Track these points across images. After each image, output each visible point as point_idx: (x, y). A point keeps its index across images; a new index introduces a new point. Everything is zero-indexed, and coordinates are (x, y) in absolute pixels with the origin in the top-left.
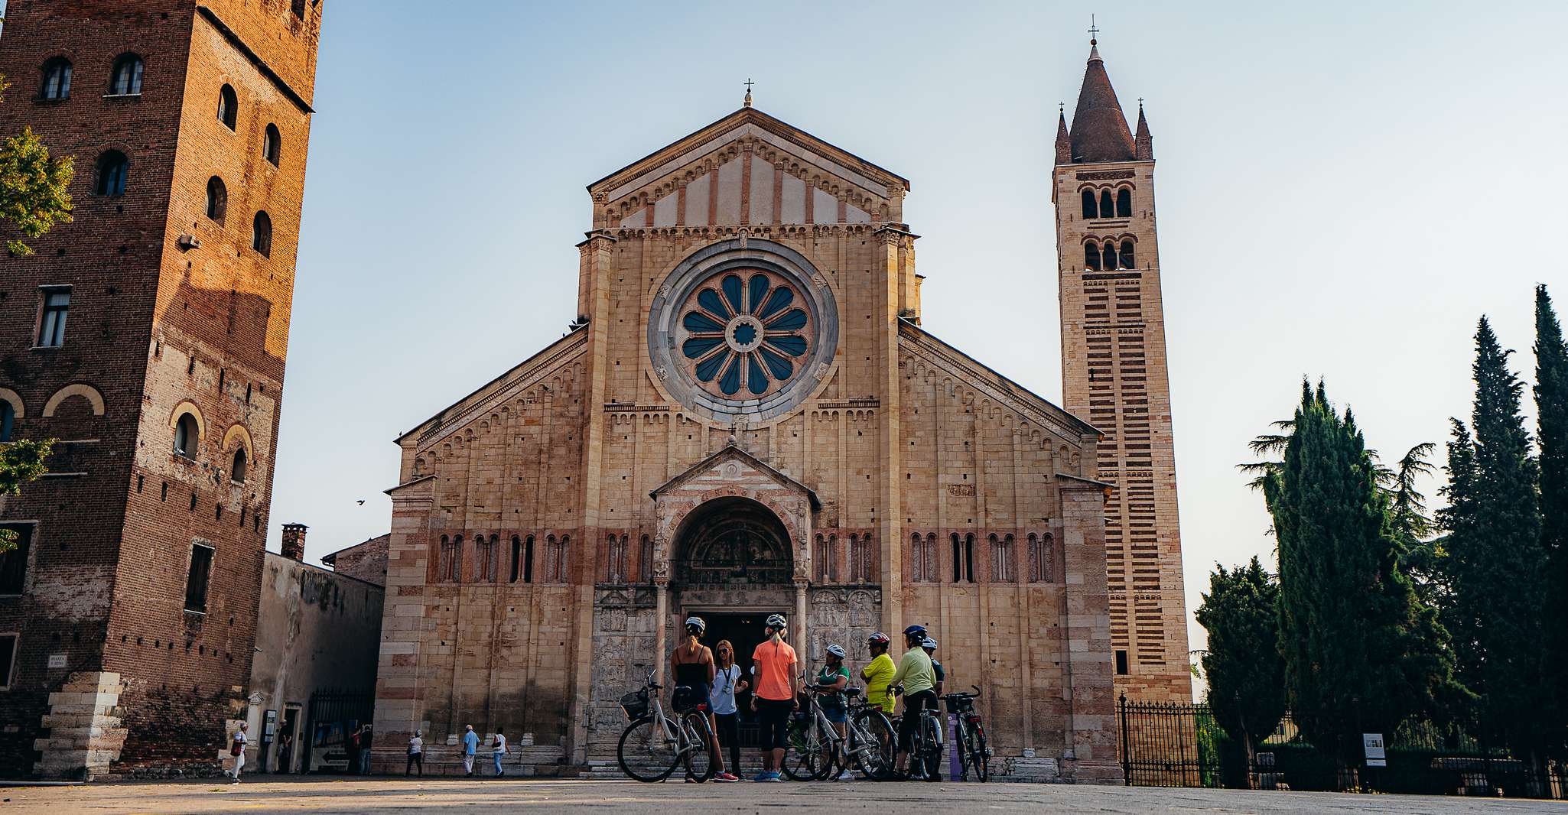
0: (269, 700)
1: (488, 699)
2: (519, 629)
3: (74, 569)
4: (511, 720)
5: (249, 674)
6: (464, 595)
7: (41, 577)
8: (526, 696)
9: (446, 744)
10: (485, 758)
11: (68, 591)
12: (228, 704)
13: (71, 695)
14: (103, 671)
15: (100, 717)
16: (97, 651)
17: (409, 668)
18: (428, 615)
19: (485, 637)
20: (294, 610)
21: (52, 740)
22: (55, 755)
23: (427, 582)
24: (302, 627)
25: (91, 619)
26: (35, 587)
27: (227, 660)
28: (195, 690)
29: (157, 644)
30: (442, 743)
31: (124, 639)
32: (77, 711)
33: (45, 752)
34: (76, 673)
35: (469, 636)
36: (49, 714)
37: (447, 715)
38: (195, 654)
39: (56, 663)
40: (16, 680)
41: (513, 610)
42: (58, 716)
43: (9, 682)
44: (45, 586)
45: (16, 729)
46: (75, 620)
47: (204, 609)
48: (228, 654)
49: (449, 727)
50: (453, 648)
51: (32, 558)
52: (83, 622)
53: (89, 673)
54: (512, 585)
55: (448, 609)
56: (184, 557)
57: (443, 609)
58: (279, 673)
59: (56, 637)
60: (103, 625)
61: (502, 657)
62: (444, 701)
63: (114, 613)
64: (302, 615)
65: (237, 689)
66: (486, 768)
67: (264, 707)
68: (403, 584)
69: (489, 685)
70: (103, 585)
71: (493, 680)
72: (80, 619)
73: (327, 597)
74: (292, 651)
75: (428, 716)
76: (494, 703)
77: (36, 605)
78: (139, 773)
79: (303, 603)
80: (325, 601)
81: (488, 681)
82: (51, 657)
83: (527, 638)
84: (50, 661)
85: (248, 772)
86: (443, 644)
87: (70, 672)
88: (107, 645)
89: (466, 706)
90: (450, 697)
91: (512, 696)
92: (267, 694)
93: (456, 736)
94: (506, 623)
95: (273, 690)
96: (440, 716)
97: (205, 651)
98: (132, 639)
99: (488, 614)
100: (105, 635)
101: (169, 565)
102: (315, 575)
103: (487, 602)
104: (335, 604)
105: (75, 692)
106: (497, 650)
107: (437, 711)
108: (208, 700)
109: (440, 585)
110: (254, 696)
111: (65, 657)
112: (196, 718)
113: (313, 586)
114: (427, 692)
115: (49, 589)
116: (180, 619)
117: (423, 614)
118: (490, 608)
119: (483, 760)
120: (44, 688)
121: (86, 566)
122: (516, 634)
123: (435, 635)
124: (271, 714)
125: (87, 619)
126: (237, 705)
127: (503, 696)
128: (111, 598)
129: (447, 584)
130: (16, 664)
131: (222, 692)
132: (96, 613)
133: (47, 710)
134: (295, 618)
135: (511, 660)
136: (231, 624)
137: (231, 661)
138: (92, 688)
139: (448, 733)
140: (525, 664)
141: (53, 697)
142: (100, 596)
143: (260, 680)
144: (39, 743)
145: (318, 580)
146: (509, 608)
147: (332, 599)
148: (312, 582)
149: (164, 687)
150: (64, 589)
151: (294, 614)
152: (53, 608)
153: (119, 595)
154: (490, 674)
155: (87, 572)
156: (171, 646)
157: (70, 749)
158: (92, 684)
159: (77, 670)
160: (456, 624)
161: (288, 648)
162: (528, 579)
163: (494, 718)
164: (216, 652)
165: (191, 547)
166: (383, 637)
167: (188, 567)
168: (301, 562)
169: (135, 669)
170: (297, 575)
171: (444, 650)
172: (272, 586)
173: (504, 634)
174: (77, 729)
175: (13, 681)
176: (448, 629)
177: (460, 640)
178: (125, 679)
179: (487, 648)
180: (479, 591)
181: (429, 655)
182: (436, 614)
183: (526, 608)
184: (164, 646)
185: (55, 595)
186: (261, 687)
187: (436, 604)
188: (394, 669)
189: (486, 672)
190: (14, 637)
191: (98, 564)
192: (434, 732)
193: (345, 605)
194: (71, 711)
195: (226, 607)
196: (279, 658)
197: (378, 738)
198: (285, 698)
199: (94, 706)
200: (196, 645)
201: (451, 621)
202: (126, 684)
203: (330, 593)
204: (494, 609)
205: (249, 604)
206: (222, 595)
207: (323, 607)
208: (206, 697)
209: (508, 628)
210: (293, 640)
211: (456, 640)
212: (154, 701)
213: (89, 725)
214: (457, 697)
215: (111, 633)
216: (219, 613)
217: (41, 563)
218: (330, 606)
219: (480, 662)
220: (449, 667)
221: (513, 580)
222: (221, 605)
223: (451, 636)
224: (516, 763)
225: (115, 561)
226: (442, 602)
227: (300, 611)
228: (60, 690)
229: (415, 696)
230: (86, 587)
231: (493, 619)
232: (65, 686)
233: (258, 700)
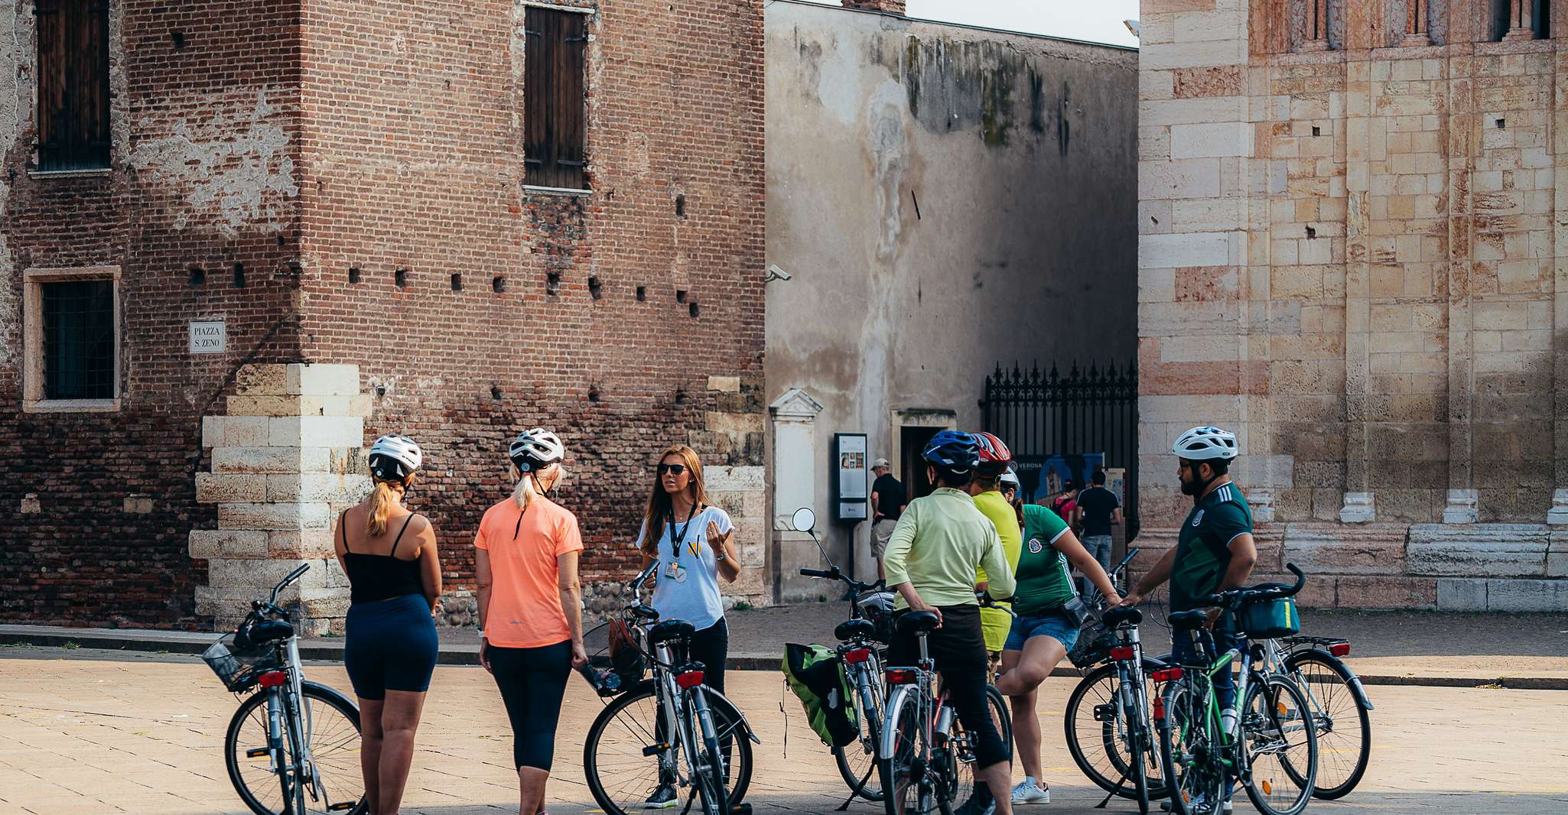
0: (842, 405)
1: (1447, 389)
2: (1522, 180)
3: (210, 98)
4: (1515, 451)
5: (759, 342)
6: (1359, 85)
7: (144, 122)
8: (1553, 380)
9: (1339, 522)
10: (1448, 559)
11: (208, 155)
12: (701, 427)
13: (247, 421)
14: (308, 363)
15: (320, 477)
16: (285, 310)
17: (1220, 307)
18: (1261, 153)
19: (1426, 210)
20: (891, 154)
21: (222, 533)
22: (235, 570)
23: (1251, 53)
24: (924, 203)
25: (263, 228)
26: (133, 145)
27: (683, 310)
28: (593, 396)
29: (456, 281)
30: (1330, 516)
31: (354, 275)
32: (264, 462)
33: (212, 563)
34: (249, 367)
35: (1379, 208)
36: (207, 468)
37: (1337, 438)
38: (576, 300)
39: (205, 343)
40: (131, 384)
41: (1501, 123)
42: (227, 475)
43: (117, 391)
44: (155, 143)
45: (146, 506)
46: (229, 232)
47: (586, 180)
48: (681, 295)
49: (1345, 470)
50: (1338, 247)
51: (118, 75)
52: (247, 238)
53: (277, 367)
54: (1495, 48)
55: (1316, 131)
56: (503, 45)
57: (1303, 130)
58: (866, 331)
59: (197, 275)
60: (288, 242)
61: (1478, 267)
62: (1327, 399)
63: (313, 212)
64: (923, 166)
65: (726, 383)
66: (1450, 588)
67: (827, 427)
68: (1183, 63)
69: (1446, 349)
70: (271, 139)
71: (1457, 336)
72: (239, 228)
73: (1006, 107)
74: (902, 268)
75: (1287, 443)
76: (1462, 400)
77: (145, 198)
78: (459, 612)
79: (921, 133)
80: (1000, 119)
81: (1444, 339)
82: (193, 326)
83: (1547, 208)
84: (193, 337)
85: (797, 600)
86: (1311, 232)
87: (238, 364)
88: (305, 296)
89: (1388, 413)
90: (1341, 388)
91: (1516, 382)
92: (834, 391)
93: (1365, 498)
94: (1482, 164)
95: (854, 378)
96: (1319, 442)
97: (606, 292)
98: (380, 276)
99: (1429, 140)
100: (296, 268)
101: (457, 71)
102: (953, 48)
103: (1426, 105)
104: (1036, 126)
105: (253, 414)
106: (1462, 248)
107: (1309, 428)
108: (637, 418)
109: (1291, 59)
110: (790, 400)
111: (222, 327)
112: (606, 467)
113: (950, 83)
114: (1276, 374)
115: (166, 153)
116: (514, 211)
117: (1247, 148)
118: (1434, 123)
119: (1440, 567)
120: (189, 406)
121: (234, 90)
122: (1515, 197)
123: (1286, 209)
124: (846, 445)
125: (254, 229)
126: (733, 428)
127: (1487, 381)
128: (298, 174)
129: (1310, 57)
130: (124, 345)
131: (680, 397)
132: (271, 213)
133: (203, 462)
134: (899, 176)
135: (1506, 274)
136: (680, 212)
137: (694, 309)
138: (287, 405)
139: (1344, 489)
140: (1545, 285)
141: (212, 428)
142: (274, 170)
143: (804, 356)
144: (200, 542)
145: (965, 63)
146: (1490, 121)
147: (1022, 114)
148: (944, 71)
149: (496, 393)
150: (195, 151)
151: (893, 166)
152: (179, 199)
153: (319, 165)
154: (1446, 319)
155: (237, 106)
156: (498, 283)
157: (262, 558)
158: (288, 396)
159: (250, 359)
160: (1343, 173)
161: (886, 261)
162: (1542, 30)
163: (1466, 445)
164: (640, 291)
165: (519, 14)
166: (1144, 222)
167: (518, 70)
168: (900, 17)
169: (399, 350)
170: (887, 56)
171: (1316, 252)
172: (807, 95)
173: (1479, 200)
174: (270, 508)
175: (123, 389)
176: (1322, 188)
177: (1355, 221)
178: (375, 380)
179: (1435, 242)
180: (1401, 71)
181: (1273, 268)
182: (1284, 148)
183: (1539, 118)
184: (478, 286)
185: (177, 166)
186: (808, 374)
187: (1283, 117)
188: (1180, 310)
189: (1435, 312)
190: (108, 279)
191: (259, 82)
192: (1305, 487)
193: (1074, 124)
194: (251, 462)
195: (657, 167)
196: (861, 292)
197: (1155, 503)
198: (895, 397)
199: (297, 449)
200: (577, 275)
201: (1327, 167)
202: (381, 392)
203: (1013, 96)
204: (1446, 123)
205: (731, 151)
206: (637, 136)
207: (996, 138)
208: (631, 410)
209: (1488, 180)
210: (902, 238)
211: (1344, 222)
212: (474, 430)
213: (293, 499)
214: (1359, 388)
215: (312, 262)
216: (637, 185)
217: (137, 88)
218: (1020, 133)
219: (1418, 282)
220: (1330, 300)
221: (1500, 29)
222: (640, 162)
223: (1330, 211)
224: (1533, 576)
225: (294, 76)
226: (1297, 109)
227: (914, 156)
228: (223, 412)
229: (1244, 385)
230: (240, 146)
231: (1445, 154)
232: (230, 399)
233: (804, 409)
